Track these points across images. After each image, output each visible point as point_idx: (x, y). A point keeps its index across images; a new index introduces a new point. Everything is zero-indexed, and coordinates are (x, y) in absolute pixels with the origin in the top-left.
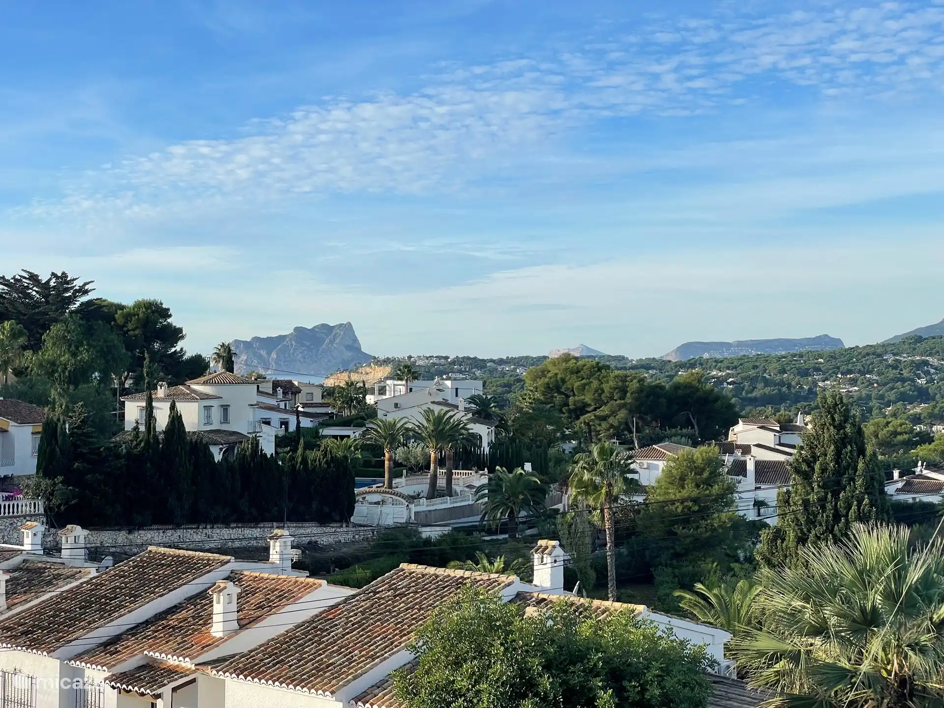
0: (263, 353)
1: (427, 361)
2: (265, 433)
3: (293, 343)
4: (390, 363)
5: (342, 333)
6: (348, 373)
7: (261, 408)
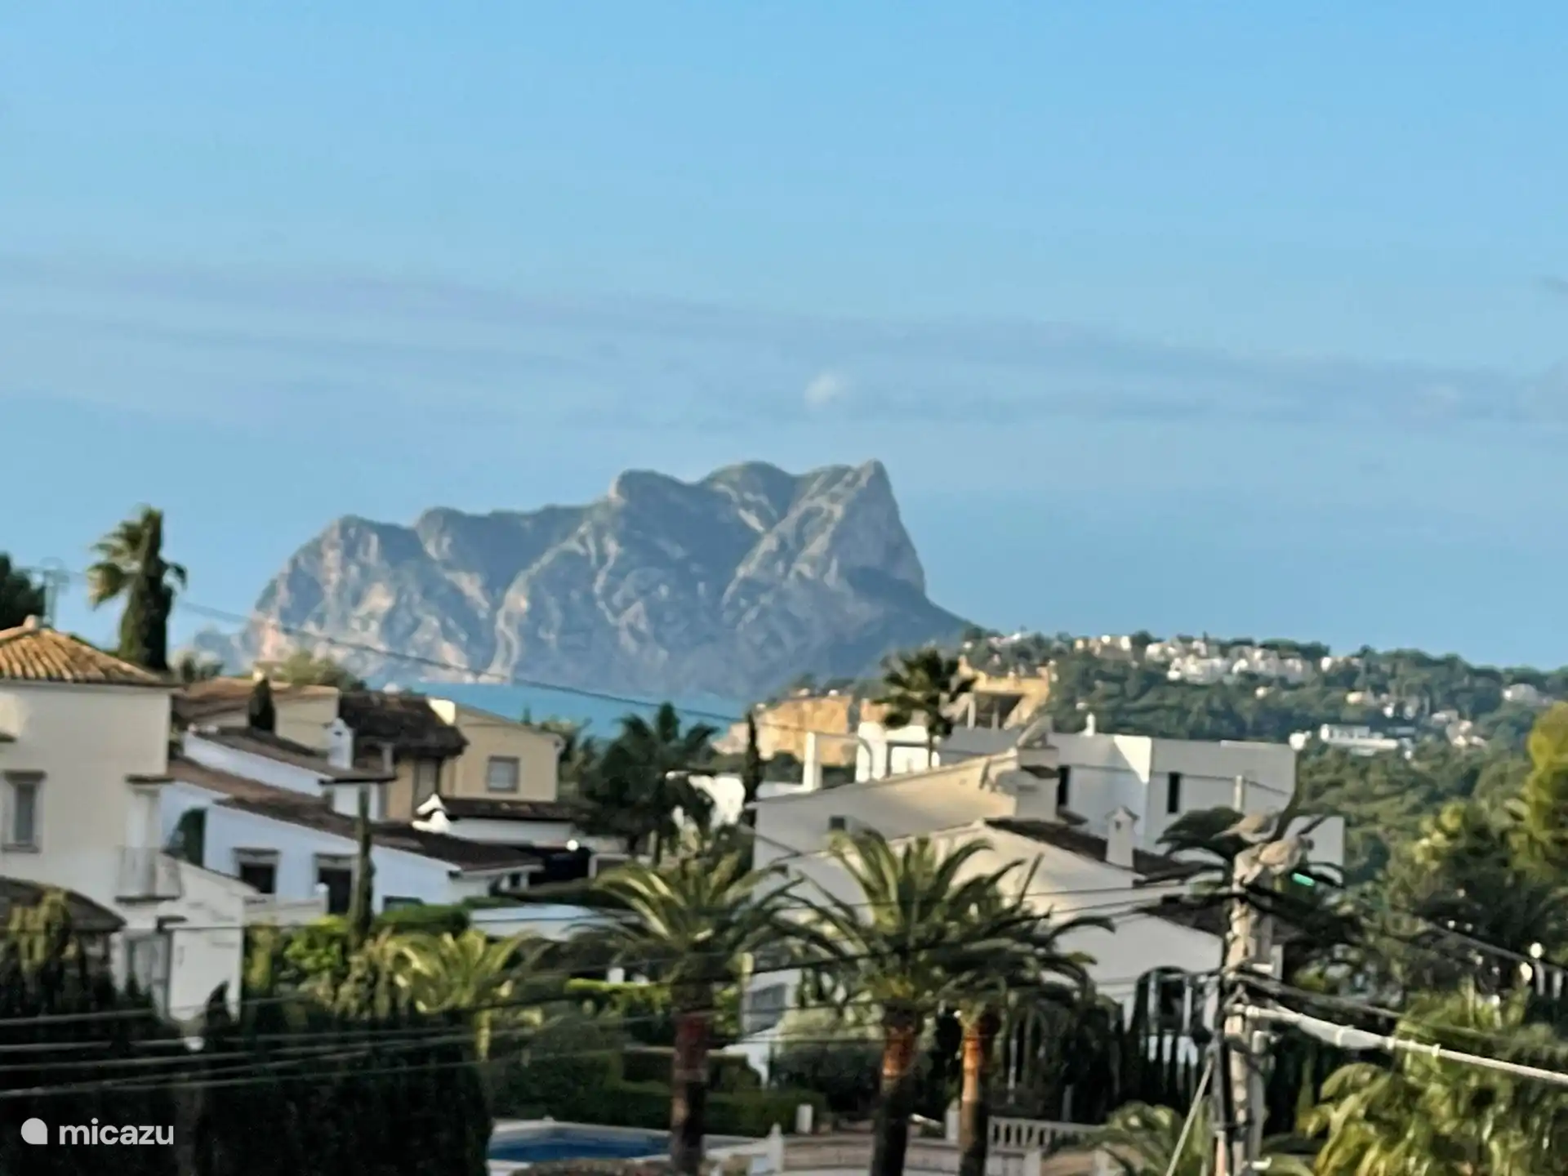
0: (470, 586)
1: (1218, 662)
2: (197, 905)
3: (612, 547)
4: (1044, 664)
5: (838, 511)
6: (849, 699)
7: (240, 803)
